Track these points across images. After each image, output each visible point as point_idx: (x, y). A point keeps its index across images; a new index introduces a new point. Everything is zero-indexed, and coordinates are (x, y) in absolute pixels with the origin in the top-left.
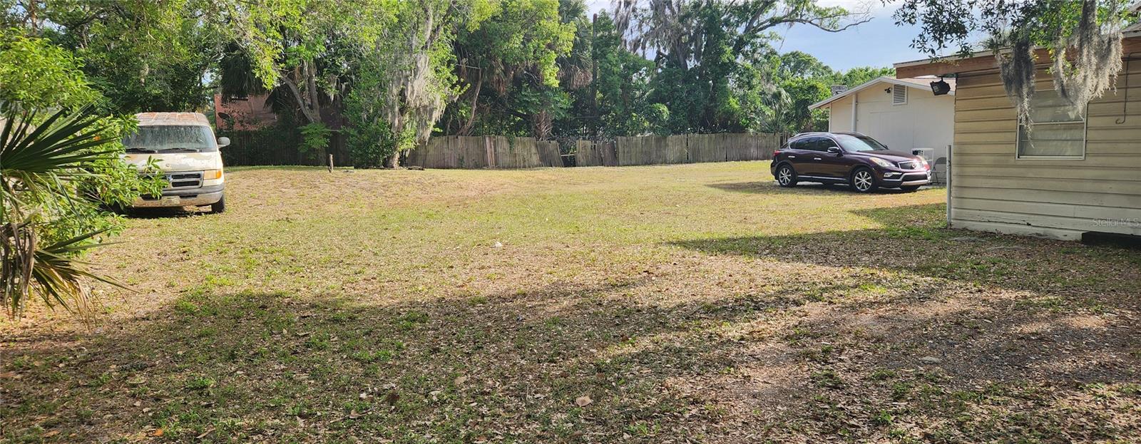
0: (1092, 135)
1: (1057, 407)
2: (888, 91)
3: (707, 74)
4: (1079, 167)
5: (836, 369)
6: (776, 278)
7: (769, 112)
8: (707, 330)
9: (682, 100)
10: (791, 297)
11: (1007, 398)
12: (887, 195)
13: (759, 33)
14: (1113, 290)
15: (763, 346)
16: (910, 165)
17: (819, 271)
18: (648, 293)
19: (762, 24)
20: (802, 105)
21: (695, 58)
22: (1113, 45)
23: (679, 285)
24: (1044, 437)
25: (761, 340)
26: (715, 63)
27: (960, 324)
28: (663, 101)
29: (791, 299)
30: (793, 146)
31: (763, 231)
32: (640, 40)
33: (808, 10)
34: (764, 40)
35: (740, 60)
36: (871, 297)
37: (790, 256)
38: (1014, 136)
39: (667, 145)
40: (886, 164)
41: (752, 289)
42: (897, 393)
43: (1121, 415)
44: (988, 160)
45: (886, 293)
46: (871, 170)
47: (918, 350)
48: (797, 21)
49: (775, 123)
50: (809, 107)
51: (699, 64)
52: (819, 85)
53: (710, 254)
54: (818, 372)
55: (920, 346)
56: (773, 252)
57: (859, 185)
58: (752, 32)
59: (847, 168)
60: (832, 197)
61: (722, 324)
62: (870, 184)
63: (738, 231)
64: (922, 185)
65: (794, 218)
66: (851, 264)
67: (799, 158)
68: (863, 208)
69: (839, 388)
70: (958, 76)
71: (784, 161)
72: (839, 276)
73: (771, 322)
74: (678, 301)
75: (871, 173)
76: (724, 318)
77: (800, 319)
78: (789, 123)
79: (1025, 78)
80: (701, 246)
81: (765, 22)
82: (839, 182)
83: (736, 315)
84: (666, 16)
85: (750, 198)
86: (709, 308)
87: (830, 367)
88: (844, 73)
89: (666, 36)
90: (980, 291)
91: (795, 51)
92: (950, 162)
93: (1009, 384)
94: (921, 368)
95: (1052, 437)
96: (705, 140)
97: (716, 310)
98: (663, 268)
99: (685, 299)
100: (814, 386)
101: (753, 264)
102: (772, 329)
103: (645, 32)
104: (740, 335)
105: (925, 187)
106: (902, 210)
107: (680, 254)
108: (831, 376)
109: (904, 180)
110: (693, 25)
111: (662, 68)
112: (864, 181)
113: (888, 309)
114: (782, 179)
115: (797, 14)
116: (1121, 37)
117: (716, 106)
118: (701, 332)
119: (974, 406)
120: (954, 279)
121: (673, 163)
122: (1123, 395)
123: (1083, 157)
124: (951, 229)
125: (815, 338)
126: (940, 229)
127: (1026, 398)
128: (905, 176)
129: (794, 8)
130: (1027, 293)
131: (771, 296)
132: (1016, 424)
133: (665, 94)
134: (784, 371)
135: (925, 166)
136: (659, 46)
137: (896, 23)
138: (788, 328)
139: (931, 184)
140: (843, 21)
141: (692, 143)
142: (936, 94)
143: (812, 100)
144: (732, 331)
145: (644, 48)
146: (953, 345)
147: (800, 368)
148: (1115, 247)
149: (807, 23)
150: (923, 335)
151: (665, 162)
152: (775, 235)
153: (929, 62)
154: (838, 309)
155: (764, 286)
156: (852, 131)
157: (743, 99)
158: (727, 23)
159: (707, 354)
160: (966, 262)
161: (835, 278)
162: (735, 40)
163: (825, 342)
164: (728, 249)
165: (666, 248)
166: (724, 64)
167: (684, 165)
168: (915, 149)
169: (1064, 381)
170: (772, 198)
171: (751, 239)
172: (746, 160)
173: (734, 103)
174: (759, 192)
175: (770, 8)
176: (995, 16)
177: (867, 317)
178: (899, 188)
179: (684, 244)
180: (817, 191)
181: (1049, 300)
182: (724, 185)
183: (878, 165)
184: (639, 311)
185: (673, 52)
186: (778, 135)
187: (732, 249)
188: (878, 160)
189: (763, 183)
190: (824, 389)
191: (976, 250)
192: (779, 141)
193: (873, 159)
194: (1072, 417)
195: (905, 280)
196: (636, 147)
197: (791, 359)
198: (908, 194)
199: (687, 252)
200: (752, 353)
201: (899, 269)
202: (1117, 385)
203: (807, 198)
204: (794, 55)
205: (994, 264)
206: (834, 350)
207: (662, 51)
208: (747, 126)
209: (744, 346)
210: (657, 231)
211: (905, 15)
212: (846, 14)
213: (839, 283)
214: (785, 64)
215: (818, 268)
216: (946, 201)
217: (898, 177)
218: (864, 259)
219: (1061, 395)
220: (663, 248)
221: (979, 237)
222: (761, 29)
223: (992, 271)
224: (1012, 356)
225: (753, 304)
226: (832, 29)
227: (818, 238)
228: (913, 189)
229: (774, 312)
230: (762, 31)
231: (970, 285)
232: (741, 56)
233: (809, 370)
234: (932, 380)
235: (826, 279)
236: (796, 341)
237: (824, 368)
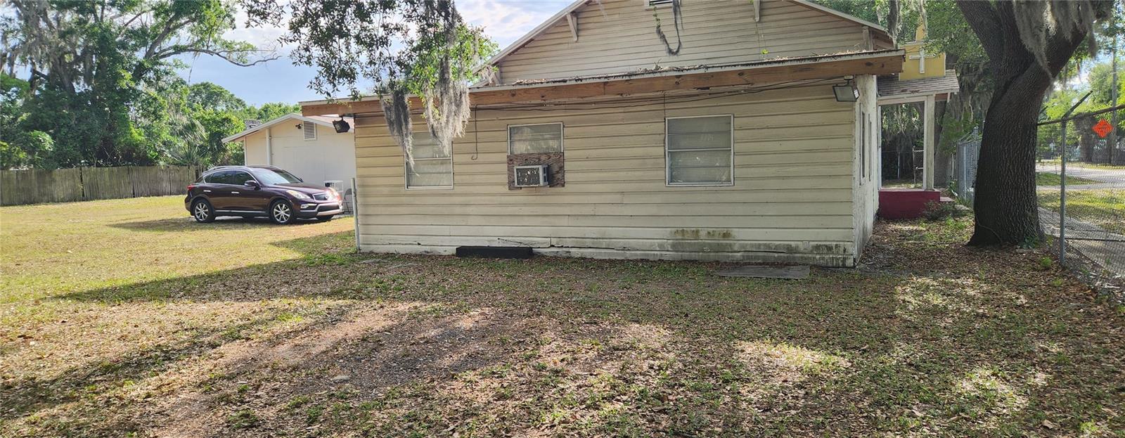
0: (457, 168)
1: (439, 398)
2: (299, 127)
3: (101, 99)
4: (450, 195)
5: (252, 407)
6: (190, 321)
7: (181, 143)
8: (104, 394)
9: (69, 127)
10: (206, 340)
11: (402, 399)
12: (305, 225)
13: (162, 60)
14: (477, 293)
15: (173, 400)
16: (323, 196)
17: (238, 308)
18: (23, 363)
19: (165, 50)
20: (216, 137)
21: (85, 81)
22: (463, 98)
23: (68, 347)
24: (430, 427)
25: (172, 392)
26: (111, 88)
27: (365, 340)
28: (45, 129)
29: (207, 343)
30: (207, 180)
31: (178, 272)
32: (5, 55)
33: (215, 41)
34: (169, 67)
35: (142, 86)
36: (288, 327)
37: (207, 296)
38: (403, 170)
39: (53, 180)
40: (302, 197)
41: (162, 338)
42: (310, 418)
43: (483, 394)
44: (386, 190)
45: (302, 321)
46: (289, 203)
47: (330, 371)
48: (204, 51)
49: (188, 156)
50: (222, 140)
51: (90, 88)
52: (233, 118)
53: (112, 304)
54: (234, 414)
55: (332, 367)
56: (188, 293)
57: (278, 217)
58: (153, 58)
59: (266, 201)
60: (252, 230)
61: (124, 383)
62: (288, 215)
63: (149, 274)
64: (336, 214)
65: (212, 255)
66: (270, 296)
67: (215, 193)
68: (283, 240)
69: (255, 426)
70: (355, 116)
71: (200, 195)
72: (258, 310)
73: (183, 371)
74: (66, 366)
75: (288, 205)
76: (126, 377)
77: (215, 362)
78: (204, 156)
79: (403, 121)
80: (100, 296)
81: (169, 49)
82: (259, 215)
83: (141, 371)
84: (40, 29)
85: (162, 237)
86: (107, 367)
87: (246, 406)
88: (259, 107)
89: (42, 53)
90: (382, 307)
91: (205, 82)
92: (355, 193)
93: (404, 387)
94: (333, 388)
95: (435, 425)
96: (105, 174)
97: (116, 369)
98: (46, 329)
99: (76, 363)
100: (230, 430)
101: (165, 309)
102: (184, 378)
103: (12, 45)
104: (146, 392)
105: (338, 216)
106: (318, 239)
107: (71, 309)
108: (247, 416)
109: (319, 211)
110: (79, 43)
111: (40, 90)
112: (282, 213)
113: (303, 336)
114: (199, 214)
115: (203, 45)
116: (468, 91)
117: (116, 137)
118: (96, 398)
119: (377, 413)
120: (361, 299)
121: (63, 201)
122: (484, 377)
123: (452, 187)
124: (360, 253)
125: (231, 379)
126: (351, 254)
127: (416, 396)
128: (320, 207)
129: (199, 38)
130: (417, 304)
131: (183, 342)
132: (410, 421)
133: (48, 120)
134: (197, 422)
135: (337, 197)
136: (33, 64)
137: (294, 63)
138: (202, 374)
139: (343, 213)
140: (251, 57)
141: (88, 178)
142: (338, 132)
143: (227, 131)
144: (134, 390)
145: (11, 64)
146: (359, 360)
147: (215, 414)
148: (478, 258)
149: (215, 55)
150: (335, 356)
151: (53, 200)
152: (191, 274)
153: (326, 103)
154: (255, 345)
155: (176, 332)
156: (268, 165)
157: (148, 131)
158: (123, 46)
159: (103, 423)
160: (372, 282)
161: (253, 313)
162: (135, 65)
163: (242, 382)
164: (135, 296)
165: (53, 304)
166: (123, 91)
167: (78, 204)
168: (328, 182)
169: (444, 375)
170: (188, 236)
171: (163, 282)
172: (158, 195)
173: (137, 135)
174: (173, 230)
175: (172, 35)
176: (377, 66)
177: (284, 349)
178: (315, 219)
179: (78, 297)
180: (236, 225)
181: (433, 307)
182: (130, 223)
183: (295, 198)
184: (9, 387)
185: (54, 71)
186: (193, 168)
187: (140, 295)
188: (294, 193)
189: (177, 219)
190: (240, 431)
191: (381, 270)
192: (194, 174)
193: (289, 191)
194: (450, 404)
195: (319, 306)
196: (9, 183)
197: (205, 407)
198: (323, 223)
199: (81, 305)
200: (160, 410)
201: (315, 295)
202: (480, 370)
203: (226, 233)
204: (206, 86)
205: (394, 281)
206: (251, 388)
207: (38, 69)
208: (157, 158)
209: (150, 404)
210: (39, 285)
211: (301, 57)
212: (254, 50)
213: (257, 317)
214: (196, 94)
215: (236, 304)
216: (354, 228)
217: (314, 208)
218: (283, 290)
219: (441, 387)
220: (47, 304)
221: (383, 259)
222: (164, 56)
223: (392, 287)
224: (406, 361)
225: (163, 355)
226: (241, 63)
227: (237, 274)
228: (328, 218)
229: (187, 359)
230: (165, 59)
231: (374, 303)
232: (142, 82)
233: (224, 414)
234: (342, 398)
235: (244, 315)
236: (210, 386)
237: (241, 408)
